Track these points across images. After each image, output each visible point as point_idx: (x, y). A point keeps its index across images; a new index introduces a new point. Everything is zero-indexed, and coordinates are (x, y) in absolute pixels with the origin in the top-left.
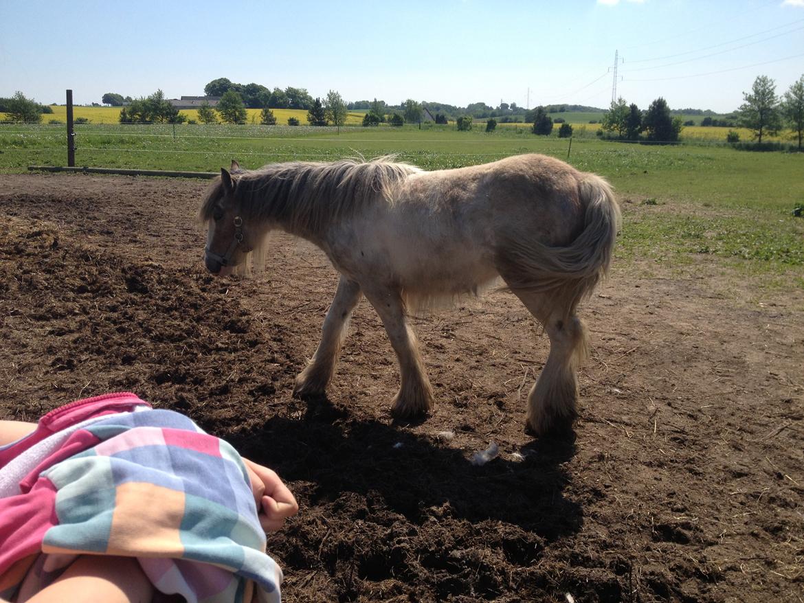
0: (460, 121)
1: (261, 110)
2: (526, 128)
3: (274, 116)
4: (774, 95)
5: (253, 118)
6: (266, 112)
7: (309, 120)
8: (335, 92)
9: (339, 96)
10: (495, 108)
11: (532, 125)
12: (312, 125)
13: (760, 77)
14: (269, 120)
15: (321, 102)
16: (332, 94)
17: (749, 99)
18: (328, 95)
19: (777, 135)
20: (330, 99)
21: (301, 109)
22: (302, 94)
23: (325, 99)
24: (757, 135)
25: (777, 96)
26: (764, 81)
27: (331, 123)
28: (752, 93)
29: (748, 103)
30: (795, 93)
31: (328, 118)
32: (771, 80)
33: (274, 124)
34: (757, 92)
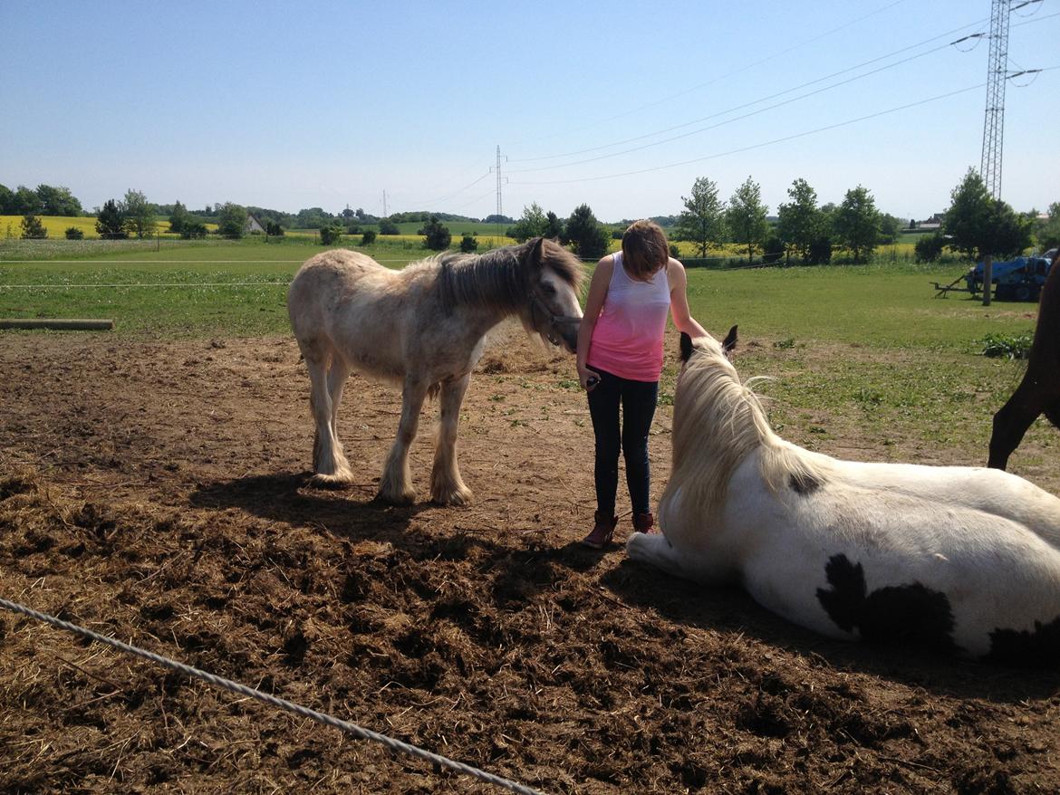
0: (324, 232)
1: (21, 218)
2: (416, 243)
3: (43, 227)
4: (717, 201)
5: (9, 229)
6: (30, 220)
7: (99, 230)
8: (137, 192)
9: (143, 198)
10: (336, 215)
11: (425, 237)
12: (103, 238)
13: (700, 179)
14: (35, 232)
15: (116, 206)
16: (131, 194)
17: (690, 205)
18: (126, 196)
19: (722, 248)
20: (129, 202)
21: (62, 215)
22: (63, 195)
23: (122, 201)
24: (701, 249)
25: (720, 202)
26: (704, 185)
27: (133, 234)
28: (693, 198)
29: (688, 210)
30: (742, 197)
31: (128, 228)
32: (712, 183)
33: (43, 238)
34: (697, 197)
